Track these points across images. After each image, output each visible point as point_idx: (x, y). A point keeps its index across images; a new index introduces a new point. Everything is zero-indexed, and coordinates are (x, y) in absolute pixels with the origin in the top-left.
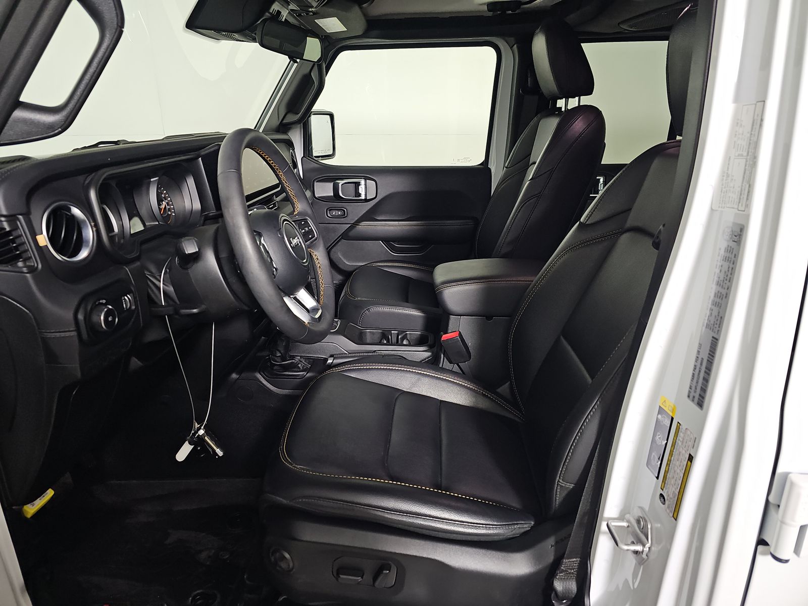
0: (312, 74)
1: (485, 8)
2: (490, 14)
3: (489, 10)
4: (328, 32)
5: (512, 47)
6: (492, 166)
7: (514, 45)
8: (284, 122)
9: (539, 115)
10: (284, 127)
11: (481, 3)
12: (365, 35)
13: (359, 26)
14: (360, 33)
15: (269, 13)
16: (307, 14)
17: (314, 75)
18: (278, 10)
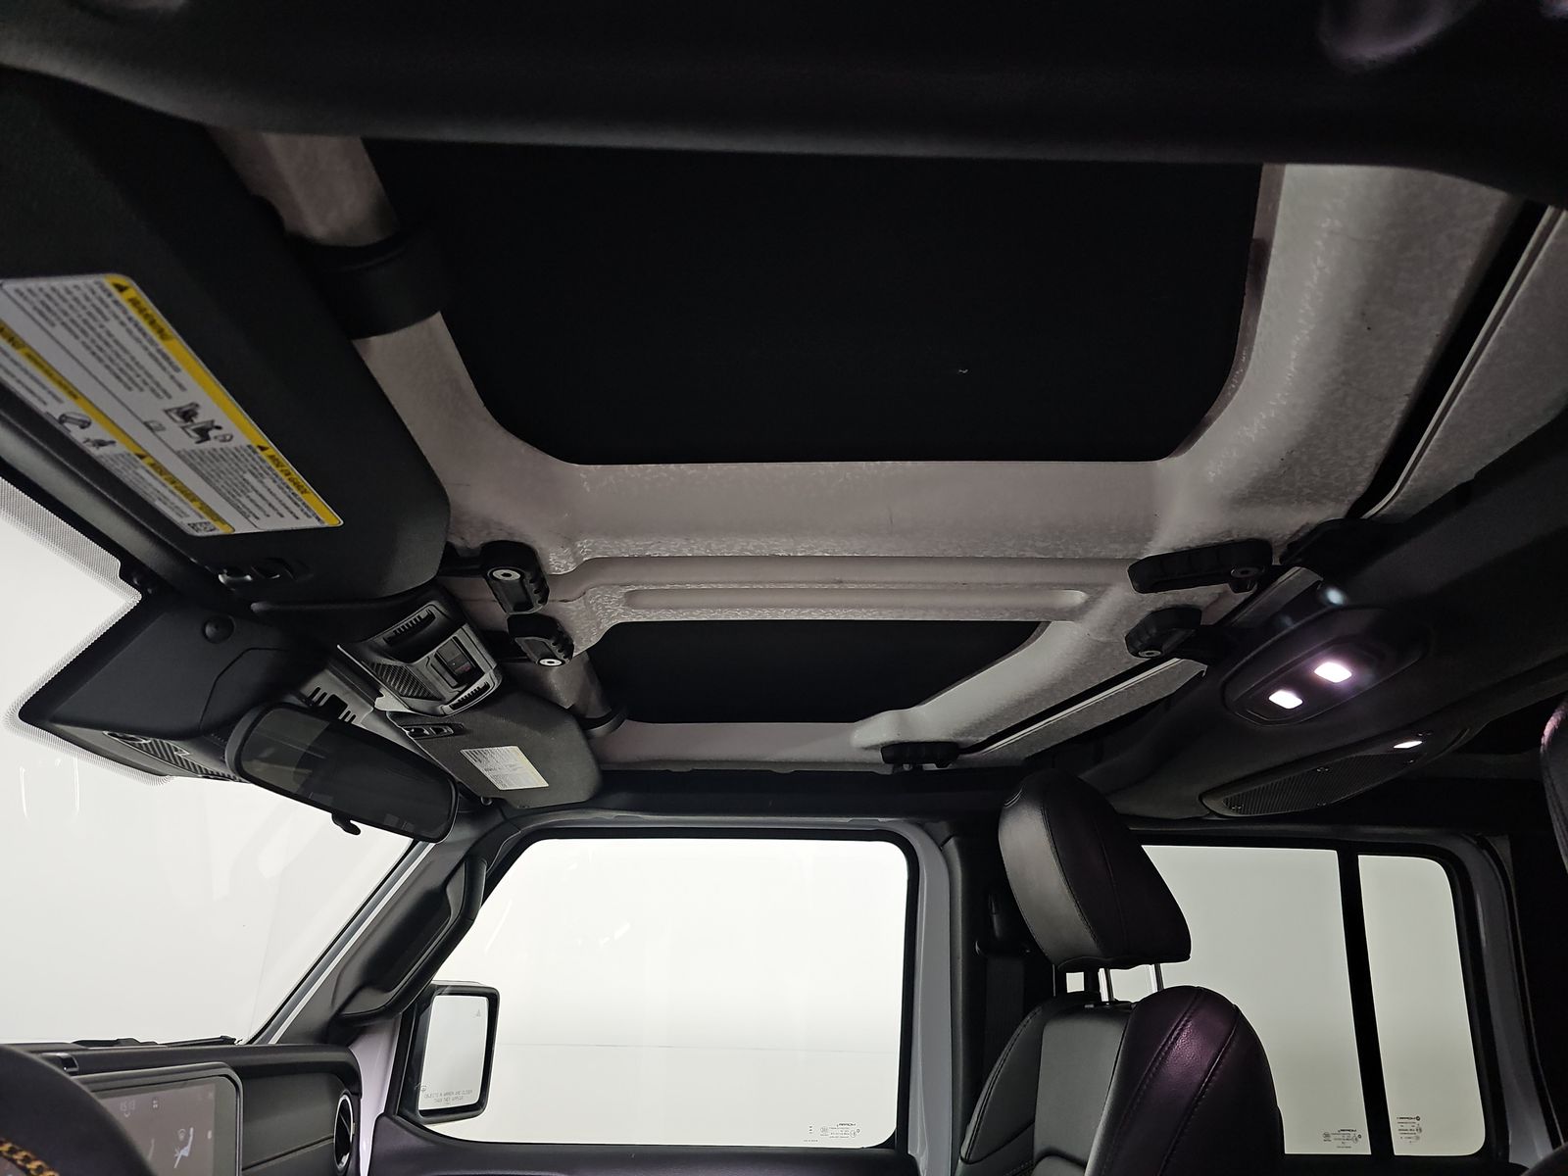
0: (448, 889)
1: (878, 756)
2: (887, 770)
3: (886, 760)
4: (500, 788)
5: (942, 845)
6: (918, 1150)
7: (949, 839)
8: (349, 1011)
9: (1038, 1010)
10: (343, 1029)
11: (866, 745)
12: (594, 802)
13: (581, 779)
14: (582, 796)
15: (301, 697)
16: (438, 731)
17: (454, 895)
18: (334, 697)
